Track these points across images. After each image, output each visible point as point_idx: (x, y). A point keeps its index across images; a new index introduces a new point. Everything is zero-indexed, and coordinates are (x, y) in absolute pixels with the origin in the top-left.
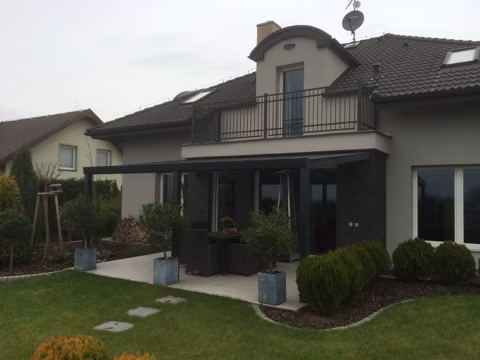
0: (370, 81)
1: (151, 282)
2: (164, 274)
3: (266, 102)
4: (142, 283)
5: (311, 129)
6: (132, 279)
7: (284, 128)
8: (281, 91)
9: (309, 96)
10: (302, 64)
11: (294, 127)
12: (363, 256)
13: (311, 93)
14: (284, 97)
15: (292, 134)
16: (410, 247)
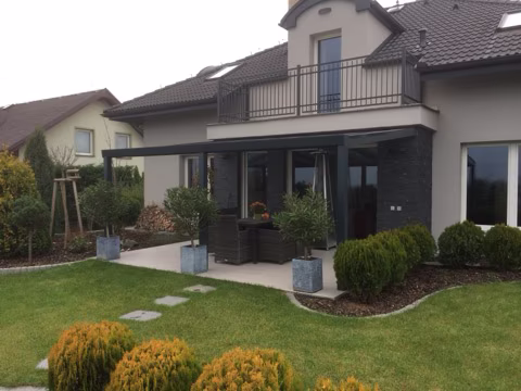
0: (416, 49)
1: (179, 271)
2: (192, 263)
3: (299, 75)
5: (349, 104)
6: (158, 268)
7: (319, 104)
8: (316, 62)
9: (347, 67)
10: (339, 30)
11: (330, 103)
12: (406, 240)
13: (350, 63)
14: (319, 68)
15: (328, 110)
16: (457, 231)
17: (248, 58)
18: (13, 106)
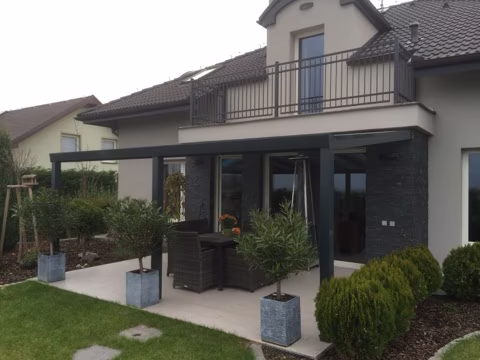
0: (408, 45)
1: (123, 303)
2: (138, 293)
3: (277, 73)
4: (112, 303)
5: (333, 104)
6: (100, 297)
7: (300, 104)
8: (297, 58)
9: (331, 63)
10: (322, 26)
11: (312, 104)
12: (410, 272)
13: (334, 58)
14: (300, 65)
15: (309, 111)
16: (468, 256)
17: (227, 62)
18: (6, 112)
